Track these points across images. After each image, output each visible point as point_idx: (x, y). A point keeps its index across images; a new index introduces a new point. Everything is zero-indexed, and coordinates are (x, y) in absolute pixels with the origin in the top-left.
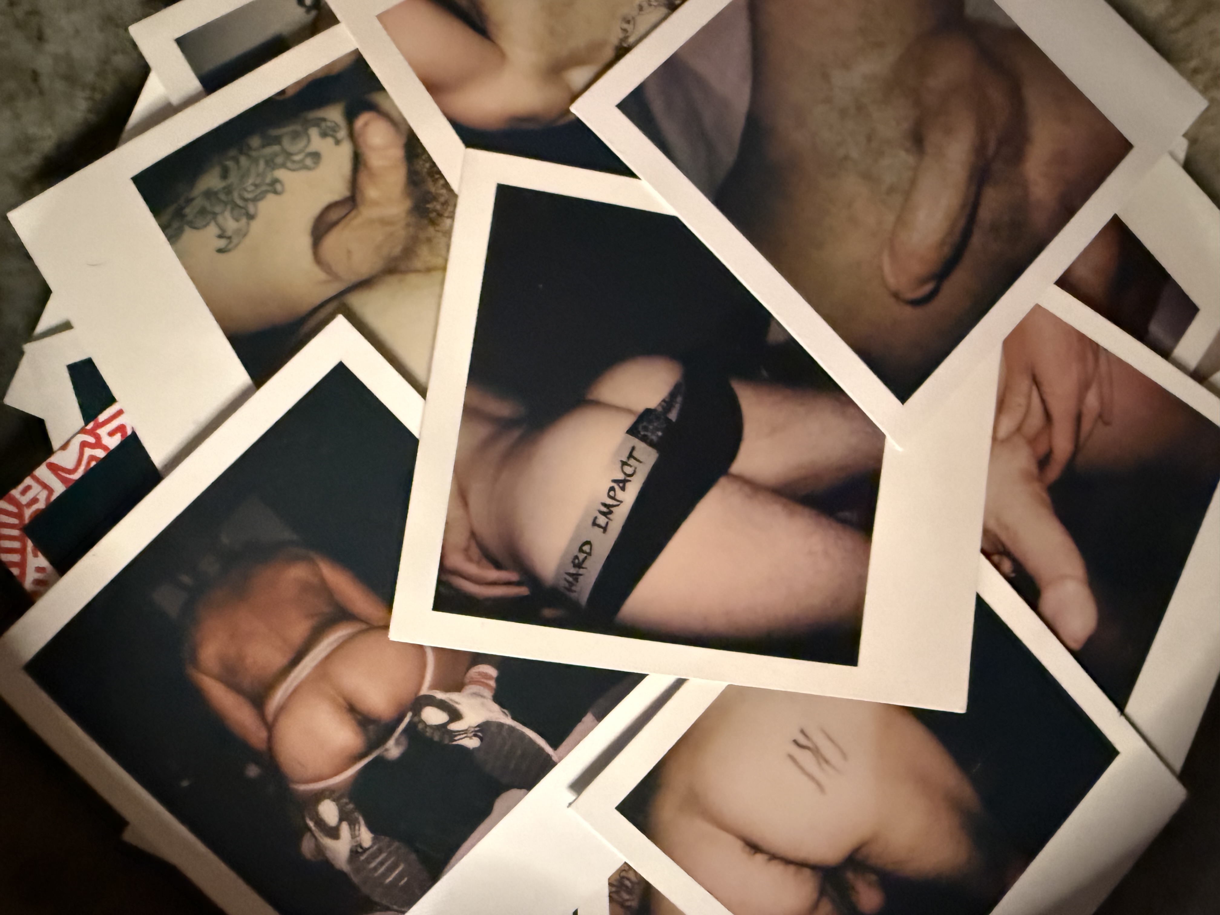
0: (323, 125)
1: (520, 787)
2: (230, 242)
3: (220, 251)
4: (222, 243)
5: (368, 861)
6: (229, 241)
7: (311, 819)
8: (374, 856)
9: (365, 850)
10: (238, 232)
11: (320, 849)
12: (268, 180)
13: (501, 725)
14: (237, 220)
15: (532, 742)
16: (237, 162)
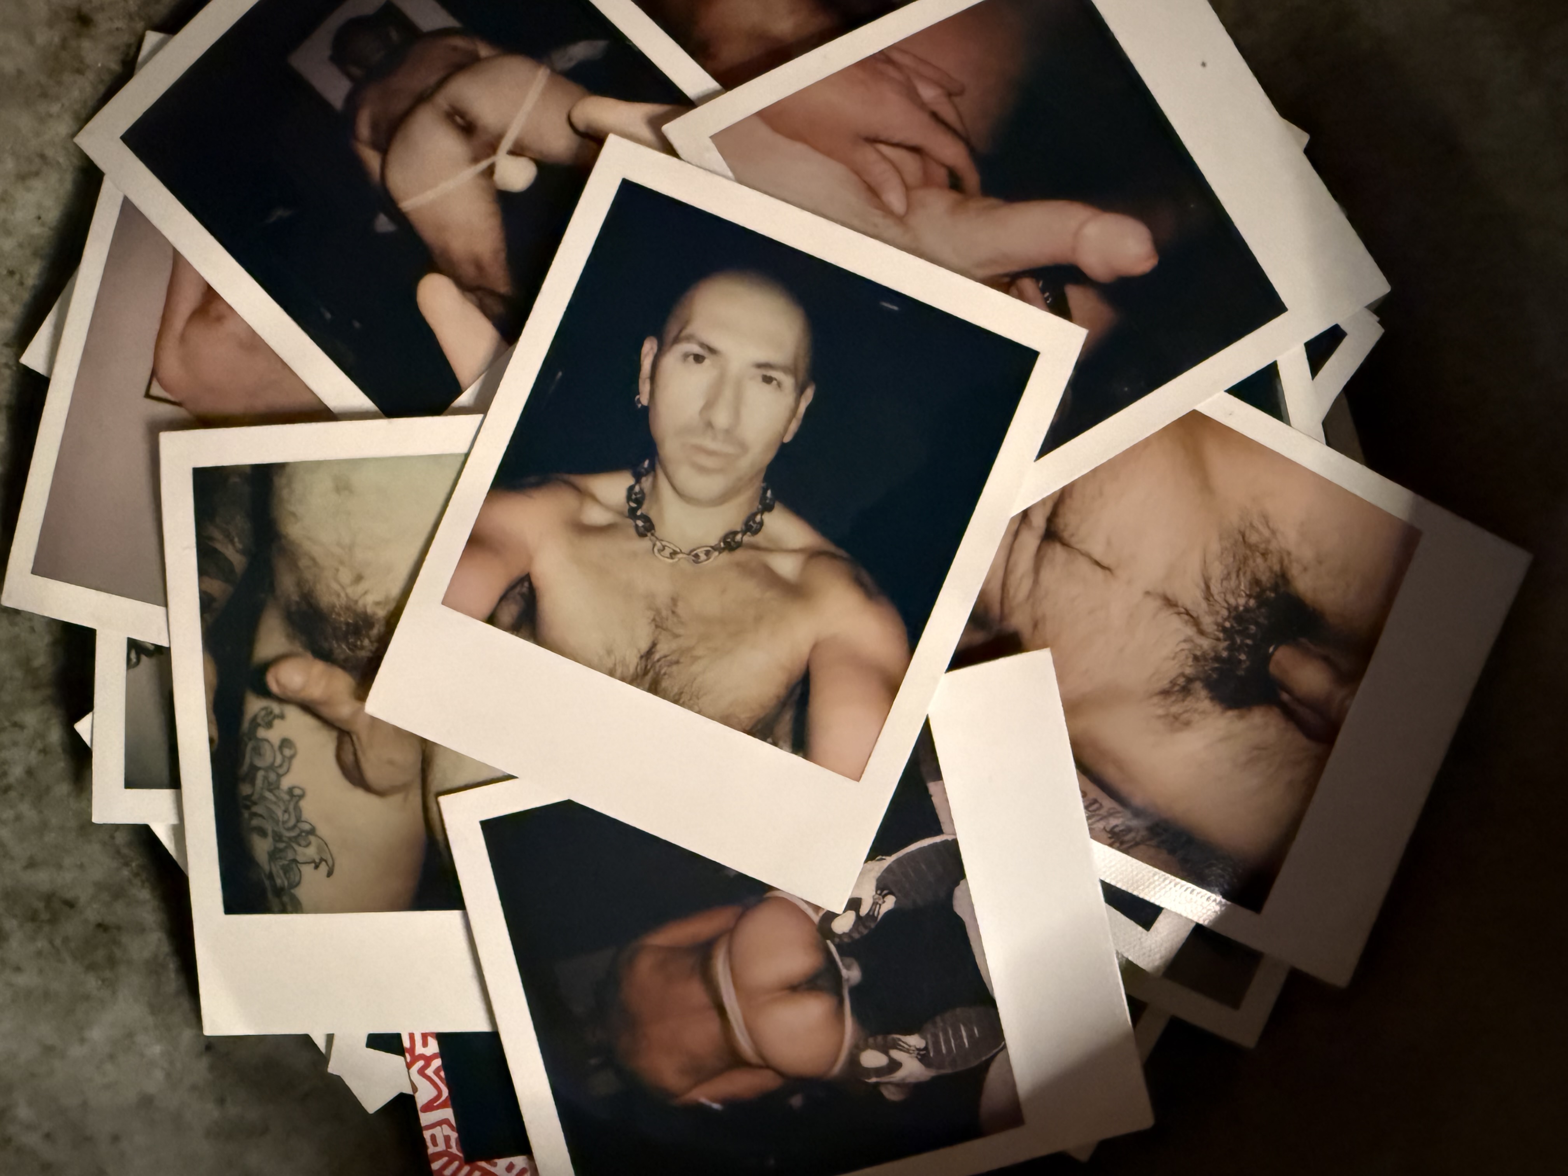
0: (259, 720)
1: (957, 884)
2: (326, 861)
3: (330, 874)
4: (323, 868)
5: (938, 1050)
6: (324, 863)
7: (869, 1077)
8: (936, 1044)
9: (926, 1048)
10: (320, 850)
11: (900, 1085)
12: (286, 797)
13: (889, 870)
14: (308, 845)
15: (921, 850)
16: (255, 815)
